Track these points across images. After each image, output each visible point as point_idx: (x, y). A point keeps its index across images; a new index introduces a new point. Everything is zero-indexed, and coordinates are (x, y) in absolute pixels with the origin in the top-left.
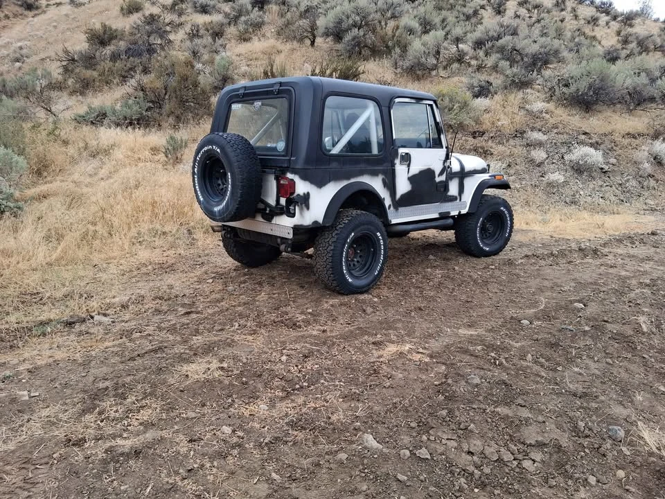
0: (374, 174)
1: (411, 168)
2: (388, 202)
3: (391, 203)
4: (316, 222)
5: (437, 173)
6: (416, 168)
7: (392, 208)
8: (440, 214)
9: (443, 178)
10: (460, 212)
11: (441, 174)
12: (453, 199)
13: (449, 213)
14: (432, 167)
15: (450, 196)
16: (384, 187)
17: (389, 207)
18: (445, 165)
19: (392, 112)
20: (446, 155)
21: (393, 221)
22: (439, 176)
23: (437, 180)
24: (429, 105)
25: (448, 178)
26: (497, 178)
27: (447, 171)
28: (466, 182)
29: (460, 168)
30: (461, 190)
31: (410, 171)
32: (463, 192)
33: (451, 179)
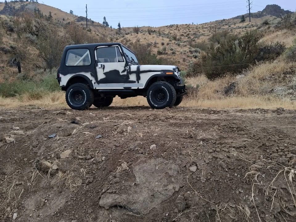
0: (87, 71)
1: (104, 70)
2: (94, 81)
4: (63, 86)
5: (120, 71)
6: (107, 70)
7: (96, 84)
8: (124, 87)
9: (125, 73)
10: (138, 88)
11: (124, 71)
12: (133, 82)
13: (131, 88)
14: (117, 69)
15: (131, 81)
16: (92, 76)
17: (95, 83)
18: (126, 68)
19: (95, 51)
20: (126, 64)
21: (97, 88)
22: (122, 72)
23: (121, 74)
24: (117, 47)
25: (128, 74)
26: (167, 73)
27: (127, 71)
28: (142, 75)
29: (137, 69)
30: (138, 78)
31: (104, 71)
32: (140, 79)
33: (131, 74)
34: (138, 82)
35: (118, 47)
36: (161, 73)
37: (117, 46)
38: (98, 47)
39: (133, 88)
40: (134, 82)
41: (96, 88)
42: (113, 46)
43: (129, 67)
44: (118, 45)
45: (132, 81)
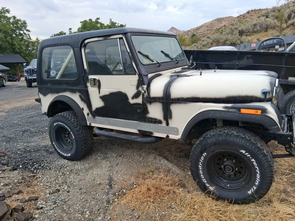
0: (73, 91)
1: (101, 90)
2: (86, 111)
3: (89, 112)
5: (130, 95)
6: (106, 90)
7: (90, 116)
8: (139, 131)
9: (139, 100)
10: (168, 136)
11: (136, 96)
12: (156, 121)
13: (151, 133)
14: (123, 90)
15: (151, 118)
16: (82, 100)
17: (88, 114)
18: (140, 89)
19: (83, 50)
20: (139, 81)
21: (93, 125)
22: (133, 98)
23: (132, 101)
24: (120, 38)
25: (145, 102)
26: (243, 111)
27: (143, 95)
28: (175, 109)
29: (164, 94)
30: (168, 115)
31: (101, 92)
32: (171, 117)
33: (150, 103)
34: (168, 124)
35: (122, 38)
36: (226, 107)
37: (121, 36)
38: (86, 41)
39: (156, 134)
40: (160, 122)
41: (90, 124)
42: (112, 37)
43: (145, 87)
44: (122, 34)
45: (155, 119)
